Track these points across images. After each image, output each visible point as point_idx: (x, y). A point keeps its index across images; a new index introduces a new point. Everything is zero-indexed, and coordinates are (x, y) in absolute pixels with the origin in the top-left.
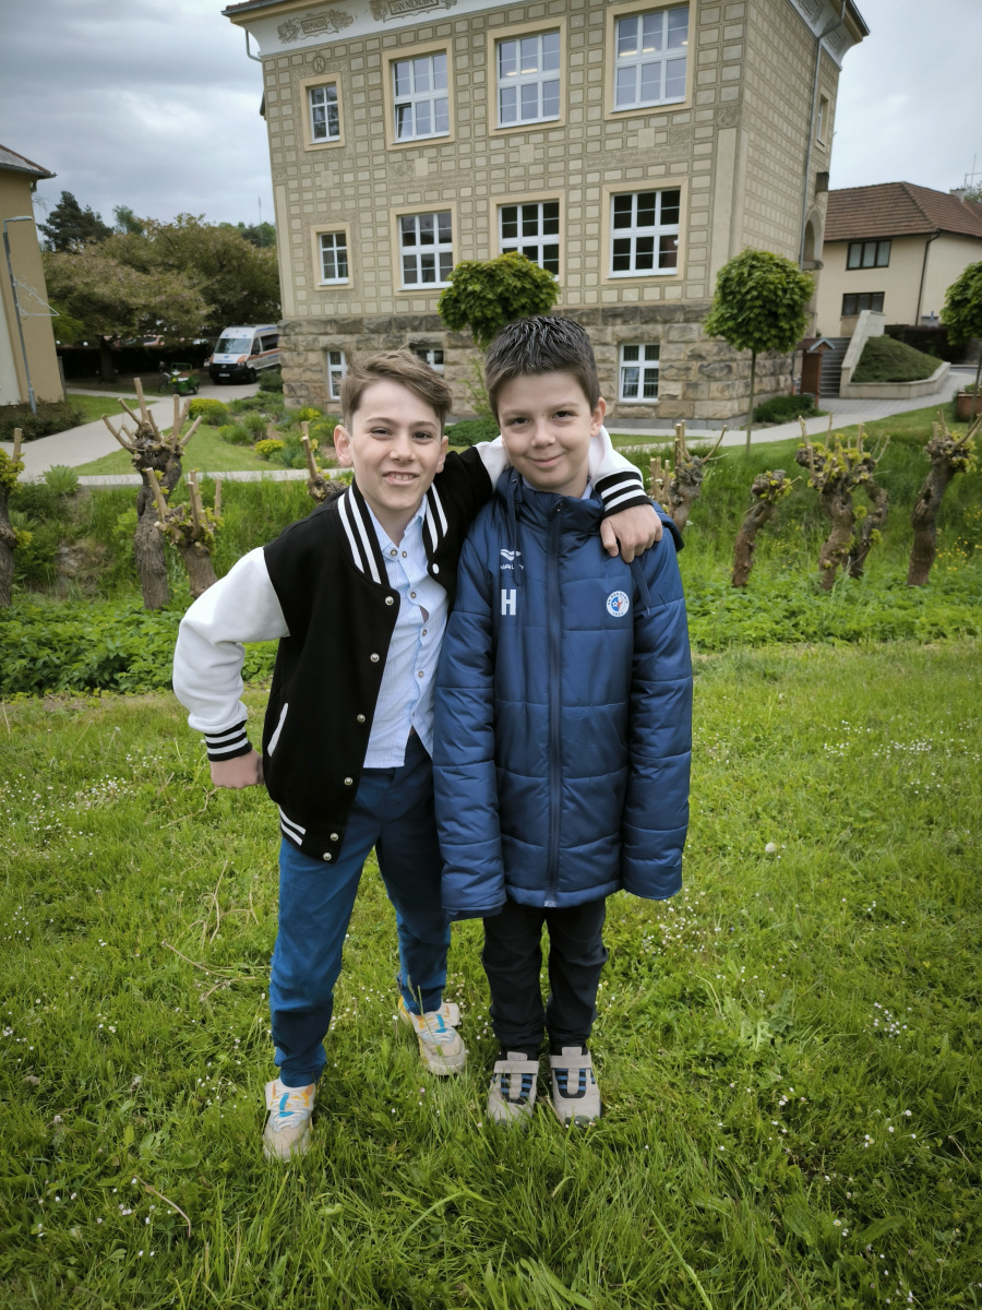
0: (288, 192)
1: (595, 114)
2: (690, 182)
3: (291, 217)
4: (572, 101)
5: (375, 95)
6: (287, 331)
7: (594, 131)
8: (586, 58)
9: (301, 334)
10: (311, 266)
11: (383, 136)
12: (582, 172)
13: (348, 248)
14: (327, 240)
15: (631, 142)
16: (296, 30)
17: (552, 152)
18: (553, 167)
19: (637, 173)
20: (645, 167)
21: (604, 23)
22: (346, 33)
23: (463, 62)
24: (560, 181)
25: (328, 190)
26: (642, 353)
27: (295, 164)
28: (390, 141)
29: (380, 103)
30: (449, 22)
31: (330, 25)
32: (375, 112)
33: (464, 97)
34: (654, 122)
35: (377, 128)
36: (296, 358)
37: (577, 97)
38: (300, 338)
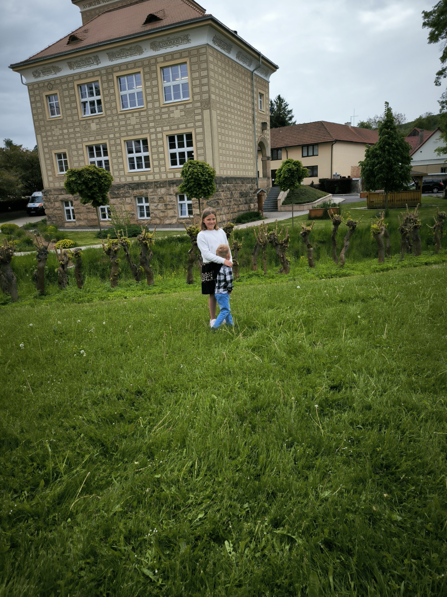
0: (42, 137)
1: (157, 105)
2: (195, 130)
3: (44, 147)
4: (148, 100)
5: (73, 98)
6: (46, 194)
7: (157, 111)
8: (151, 83)
9: (52, 195)
10: (53, 166)
11: (77, 114)
12: (154, 127)
13: (68, 159)
14: (59, 156)
15: (172, 115)
16: (39, 74)
17: (143, 120)
18: (144, 126)
19: (175, 127)
20: (178, 125)
21: (157, 70)
22: (59, 74)
23: (105, 85)
24: (147, 131)
25: (58, 136)
26: (186, 198)
27: (44, 126)
28: (80, 117)
29: (75, 101)
30: (98, 70)
31: (53, 71)
32: (74, 105)
33: (107, 99)
34: (179, 107)
35: (75, 111)
36: (50, 204)
37: (150, 98)
38: (51, 196)
